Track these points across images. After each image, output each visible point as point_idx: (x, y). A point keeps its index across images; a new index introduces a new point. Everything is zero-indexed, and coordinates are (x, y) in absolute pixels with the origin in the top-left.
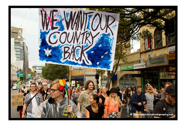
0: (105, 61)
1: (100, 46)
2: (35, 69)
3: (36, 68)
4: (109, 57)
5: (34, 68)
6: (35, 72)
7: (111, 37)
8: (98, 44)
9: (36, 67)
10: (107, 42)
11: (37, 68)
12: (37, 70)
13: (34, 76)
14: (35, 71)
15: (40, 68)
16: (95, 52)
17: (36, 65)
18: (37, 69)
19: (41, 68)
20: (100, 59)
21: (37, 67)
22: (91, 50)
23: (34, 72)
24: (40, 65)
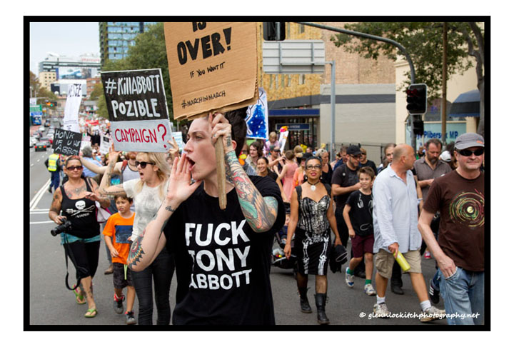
0: (262, 131)
1: (256, 116)
2: (52, 74)
3: (57, 70)
4: (264, 127)
5: (49, 70)
6: (55, 88)
7: (262, 108)
8: (254, 115)
9: (57, 65)
10: (261, 113)
11: (63, 71)
12: (61, 82)
13: (50, 107)
14: (52, 85)
15: (75, 70)
16: (254, 122)
17: (58, 55)
18: (64, 77)
19: (80, 69)
20: (258, 129)
21: (60, 68)
22: (251, 121)
23: (49, 89)
24: (76, 60)
